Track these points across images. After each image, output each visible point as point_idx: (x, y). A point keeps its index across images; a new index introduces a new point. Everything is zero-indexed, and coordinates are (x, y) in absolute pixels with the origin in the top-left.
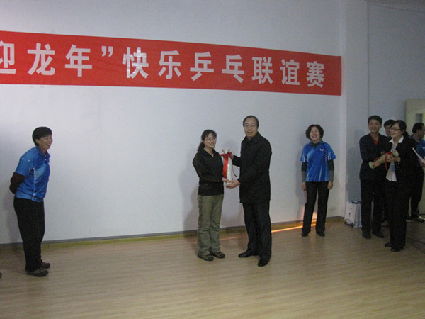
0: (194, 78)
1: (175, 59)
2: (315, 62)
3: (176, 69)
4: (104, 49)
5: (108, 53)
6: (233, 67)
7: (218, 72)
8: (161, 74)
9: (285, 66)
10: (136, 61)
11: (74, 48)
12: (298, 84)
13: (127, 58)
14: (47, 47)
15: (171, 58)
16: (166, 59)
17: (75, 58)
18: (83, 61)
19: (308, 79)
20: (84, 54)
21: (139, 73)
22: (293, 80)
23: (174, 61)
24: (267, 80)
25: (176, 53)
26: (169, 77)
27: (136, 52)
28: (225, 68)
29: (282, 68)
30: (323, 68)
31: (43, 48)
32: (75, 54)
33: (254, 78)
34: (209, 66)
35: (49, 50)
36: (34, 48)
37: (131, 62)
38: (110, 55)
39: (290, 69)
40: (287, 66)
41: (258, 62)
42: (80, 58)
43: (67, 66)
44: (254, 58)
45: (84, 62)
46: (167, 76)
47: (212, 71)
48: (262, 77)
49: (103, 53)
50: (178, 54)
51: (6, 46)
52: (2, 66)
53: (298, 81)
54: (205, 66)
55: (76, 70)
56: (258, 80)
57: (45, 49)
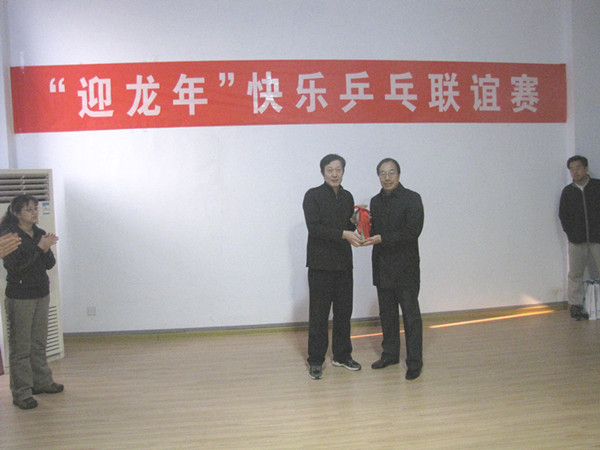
0: (346, 109)
1: (319, 84)
2: (524, 76)
3: (320, 98)
4: (222, 76)
5: (228, 81)
6: (400, 90)
7: (379, 98)
8: (299, 105)
9: (478, 84)
10: (267, 92)
11: (183, 79)
12: (498, 109)
13: (253, 86)
14: (150, 79)
15: (312, 83)
16: (306, 84)
17: (185, 91)
18: (196, 94)
19: (513, 101)
20: (196, 85)
21: (270, 105)
22: (490, 104)
23: (317, 86)
24: (451, 106)
25: (319, 75)
26: (311, 109)
27: (265, 77)
28: (390, 93)
29: (473, 88)
30: (536, 82)
31: (145, 81)
32: (185, 86)
33: (431, 105)
34: (366, 91)
35: (152, 83)
36: (134, 82)
37: (259, 92)
38: (230, 85)
39: (485, 88)
40: (481, 84)
41: (437, 81)
42: (192, 91)
43: (176, 102)
44: (430, 76)
45: (197, 96)
46: (308, 108)
47: (371, 97)
48: (444, 101)
49: (221, 82)
50: (322, 76)
51: (102, 82)
52: (96, 108)
53: (498, 104)
54: (361, 91)
55: (188, 106)
56: (437, 107)
57: (147, 82)
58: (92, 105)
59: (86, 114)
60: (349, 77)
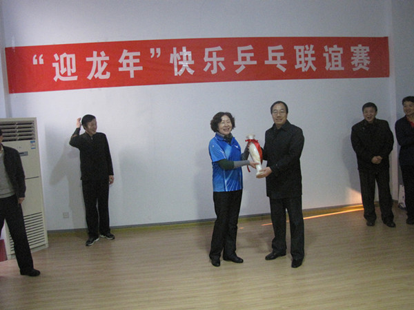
0: (238, 71)
1: (219, 54)
2: (360, 46)
3: (220, 64)
4: (152, 51)
5: (156, 54)
6: (274, 57)
7: (261, 64)
8: (206, 69)
9: (328, 52)
10: (183, 60)
11: (125, 53)
12: (343, 69)
13: (174, 57)
14: (103, 53)
15: (214, 54)
16: (210, 55)
17: (127, 61)
18: (134, 63)
19: (353, 63)
20: (135, 57)
21: (186, 70)
22: (337, 66)
23: (218, 56)
24: (310, 68)
25: (219, 48)
26: (214, 71)
27: (182, 51)
28: (268, 59)
29: (325, 55)
30: (368, 50)
31: (99, 55)
32: (127, 58)
33: (297, 67)
34: (252, 59)
35: (104, 57)
36: (91, 56)
37: (178, 61)
38: (158, 56)
39: (333, 55)
40: (330, 53)
41: (300, 51)
42: (131, 61)
43: (120, 69)
44: (296, 47)
45: (135, 65)
46: (212, 71)
47: (255, 63)
48: (305, 64)
49: (151, 54)
50: (221, 49)
51: (69, 56)
52: (65, 75)
53: (342, 66)
54: (248, 59)
55: (129, 72)
56: (301, 68)
57: (101, 56)
58: (62, 73)
59: (58, 79)
60: (240, 49)
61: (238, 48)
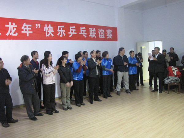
0: (70, 36)
1: (63, 29)
2: (109, 30)
4: (37, 25)
5: (38, 27)
6: (83, 32)
7: (78, 34)
8: (58, 35)
11: (25, 25)
13: (46, 28)
14: (14, 24)
15: (61, 29)
16: (60, 29)
17: (25, 28)
19: (107, 36)
20: (29, 27)
21: (50, 34)
22: (102, 36)
24: (94, 36)
25: (63, 27)
26: (61, 36)
27: (49, 26)
28: (80, 32)
29: (99, 32)
30: (111, 31)
31: (12, 24)
32: (25, 27)
33: (90, 36)
35: (14, 25)
36: (8, 24)
37: (47, 30)
38: (39, 28)
39: (101, 32)
41: (91, 30)
42: (28, 29)
43: (22, 32)
44: (89, 29)
47: (76, 33)
49: (36, 26)
53: (104, 36)
54: (74, 32)
55: (26, 34)
56: (91, 36)
57: (13, 25)
61: (70, 27)
